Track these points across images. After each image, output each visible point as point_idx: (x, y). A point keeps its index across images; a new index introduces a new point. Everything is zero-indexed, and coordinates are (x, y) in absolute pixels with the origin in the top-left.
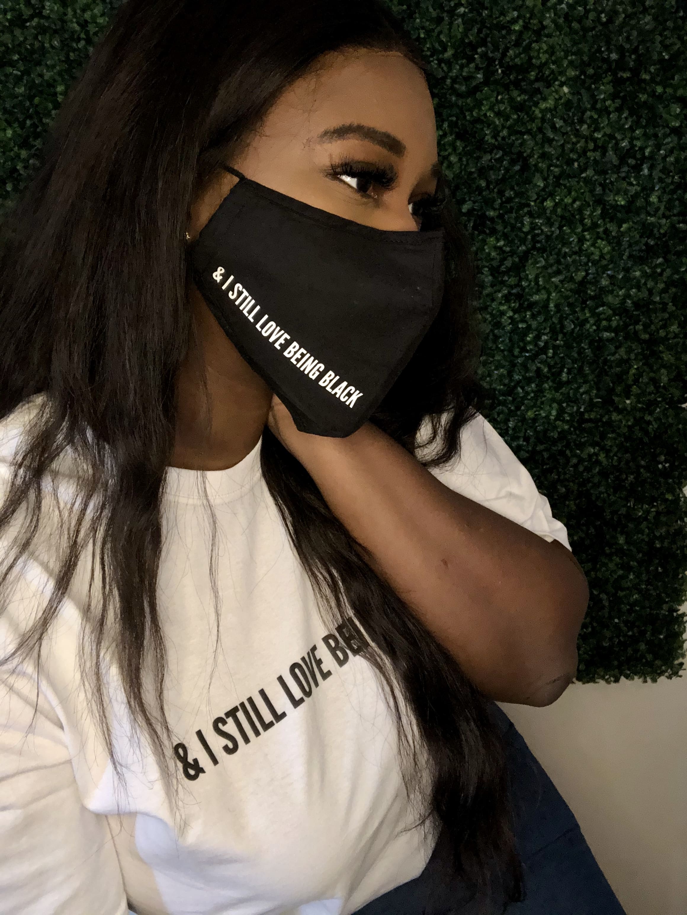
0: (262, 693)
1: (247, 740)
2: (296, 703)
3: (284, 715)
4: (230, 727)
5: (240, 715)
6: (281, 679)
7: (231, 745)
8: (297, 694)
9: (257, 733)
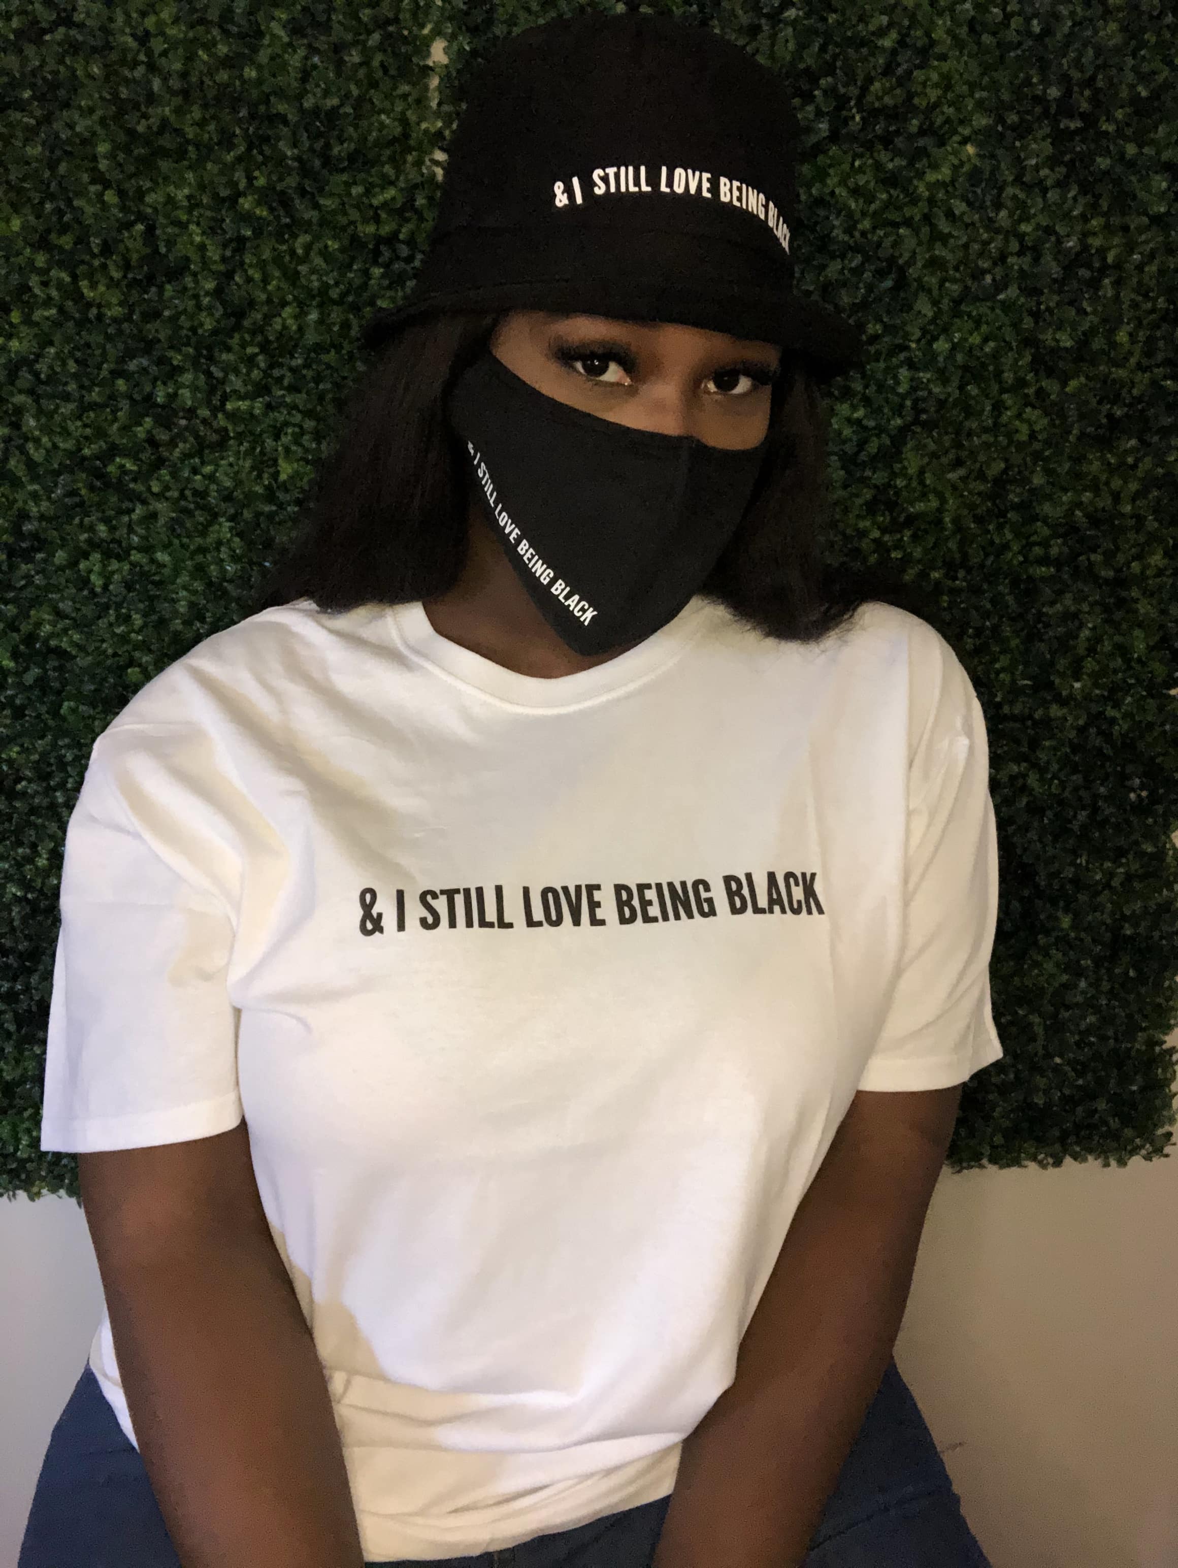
0: (499, 890)
1: (453, 924)
2: (531, 923)
3: (510, 925)
4: (440, 905)
5: (459, 899)
6: (526, 891)
7: (430, 920)
8: (538, 914)
9: (469, 924)
